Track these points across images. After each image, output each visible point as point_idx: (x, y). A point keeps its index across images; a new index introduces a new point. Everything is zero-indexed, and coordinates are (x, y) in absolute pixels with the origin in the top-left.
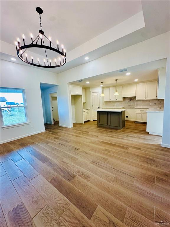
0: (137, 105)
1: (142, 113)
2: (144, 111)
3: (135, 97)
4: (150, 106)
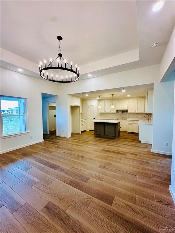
0: (129, 117)
2: (135, 123)
3: (127, 110)
4: (139, 118)
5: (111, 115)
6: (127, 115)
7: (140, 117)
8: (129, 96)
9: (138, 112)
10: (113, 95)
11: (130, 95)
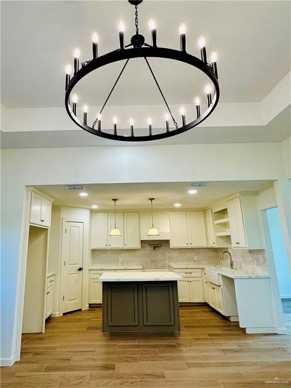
0: (170, 258)
1: (191, 279)
2: (193, 274)
3: (168, 241)
4: (195, 261)
5: (123, 255)
6: (166, 256)
7: (196, 258)
8: (178, 205)
9: (195, 245)
10: (152, 199)
11: (180, 203)
